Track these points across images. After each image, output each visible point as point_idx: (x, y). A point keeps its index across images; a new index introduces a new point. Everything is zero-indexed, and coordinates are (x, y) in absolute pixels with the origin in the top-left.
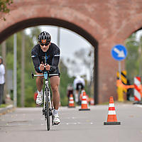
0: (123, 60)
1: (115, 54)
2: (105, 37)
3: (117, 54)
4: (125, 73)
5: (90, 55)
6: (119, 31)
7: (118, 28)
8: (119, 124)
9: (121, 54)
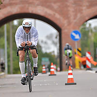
0: (78, 41)
1: (73, 37)
2: (66, 25)
3: (74, 37)
4: (80, 49)
5: (56, 38)
6: (75, 21)
7: (75, 19)
8: (75, 84)
9: (77, 37)
